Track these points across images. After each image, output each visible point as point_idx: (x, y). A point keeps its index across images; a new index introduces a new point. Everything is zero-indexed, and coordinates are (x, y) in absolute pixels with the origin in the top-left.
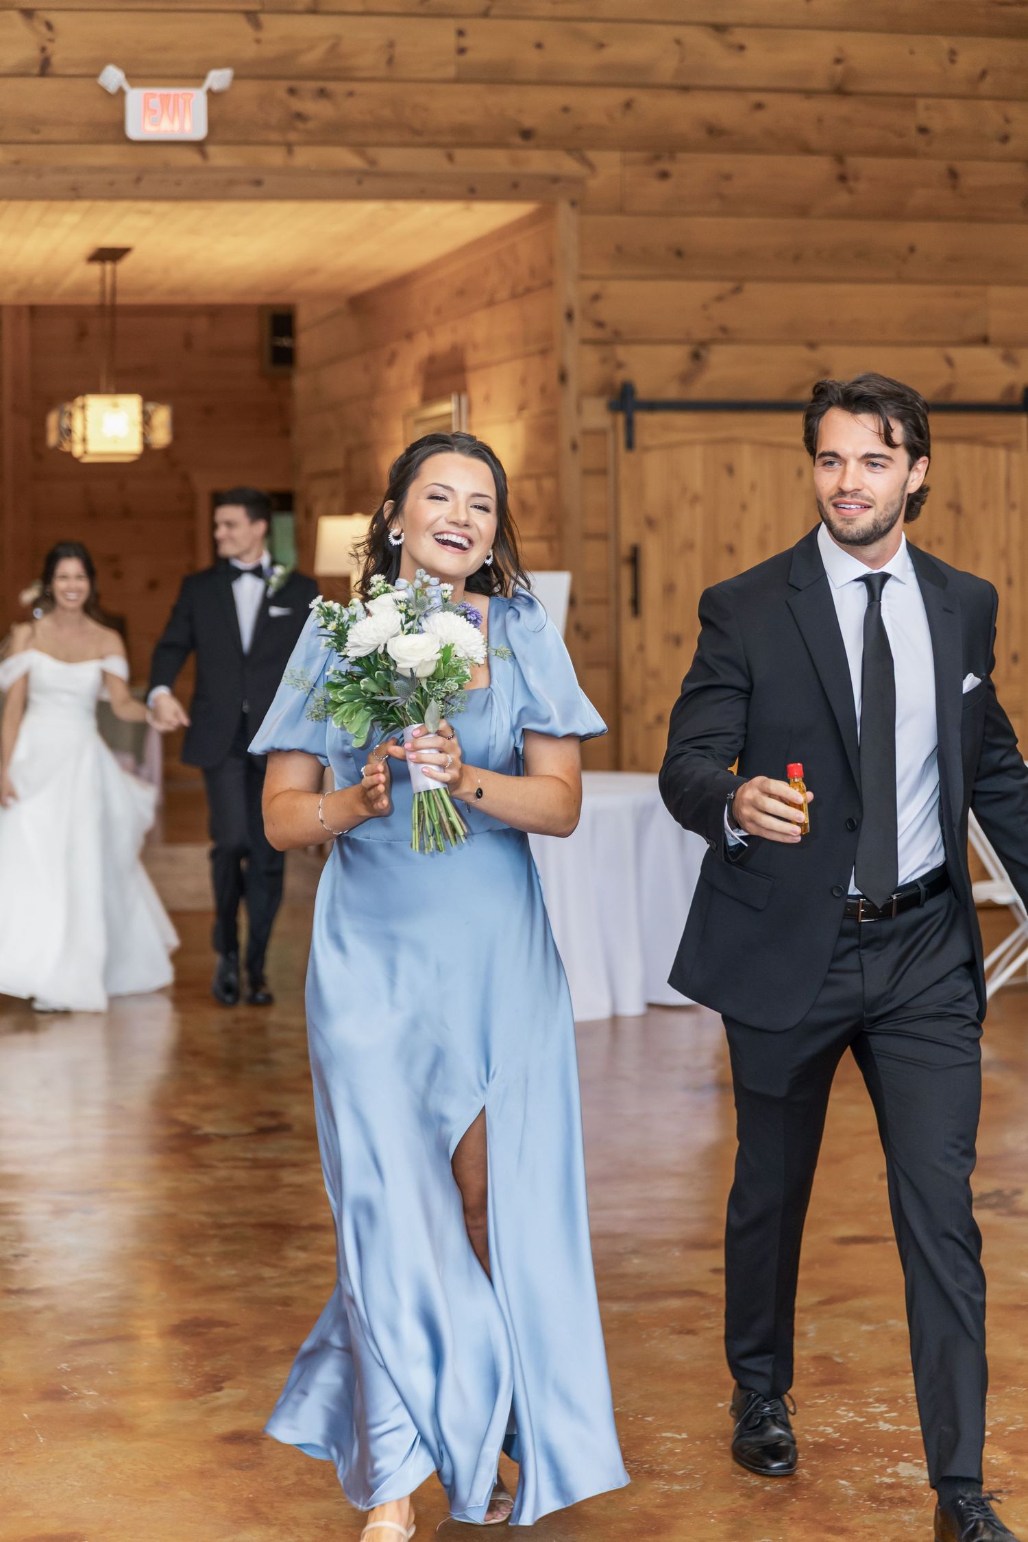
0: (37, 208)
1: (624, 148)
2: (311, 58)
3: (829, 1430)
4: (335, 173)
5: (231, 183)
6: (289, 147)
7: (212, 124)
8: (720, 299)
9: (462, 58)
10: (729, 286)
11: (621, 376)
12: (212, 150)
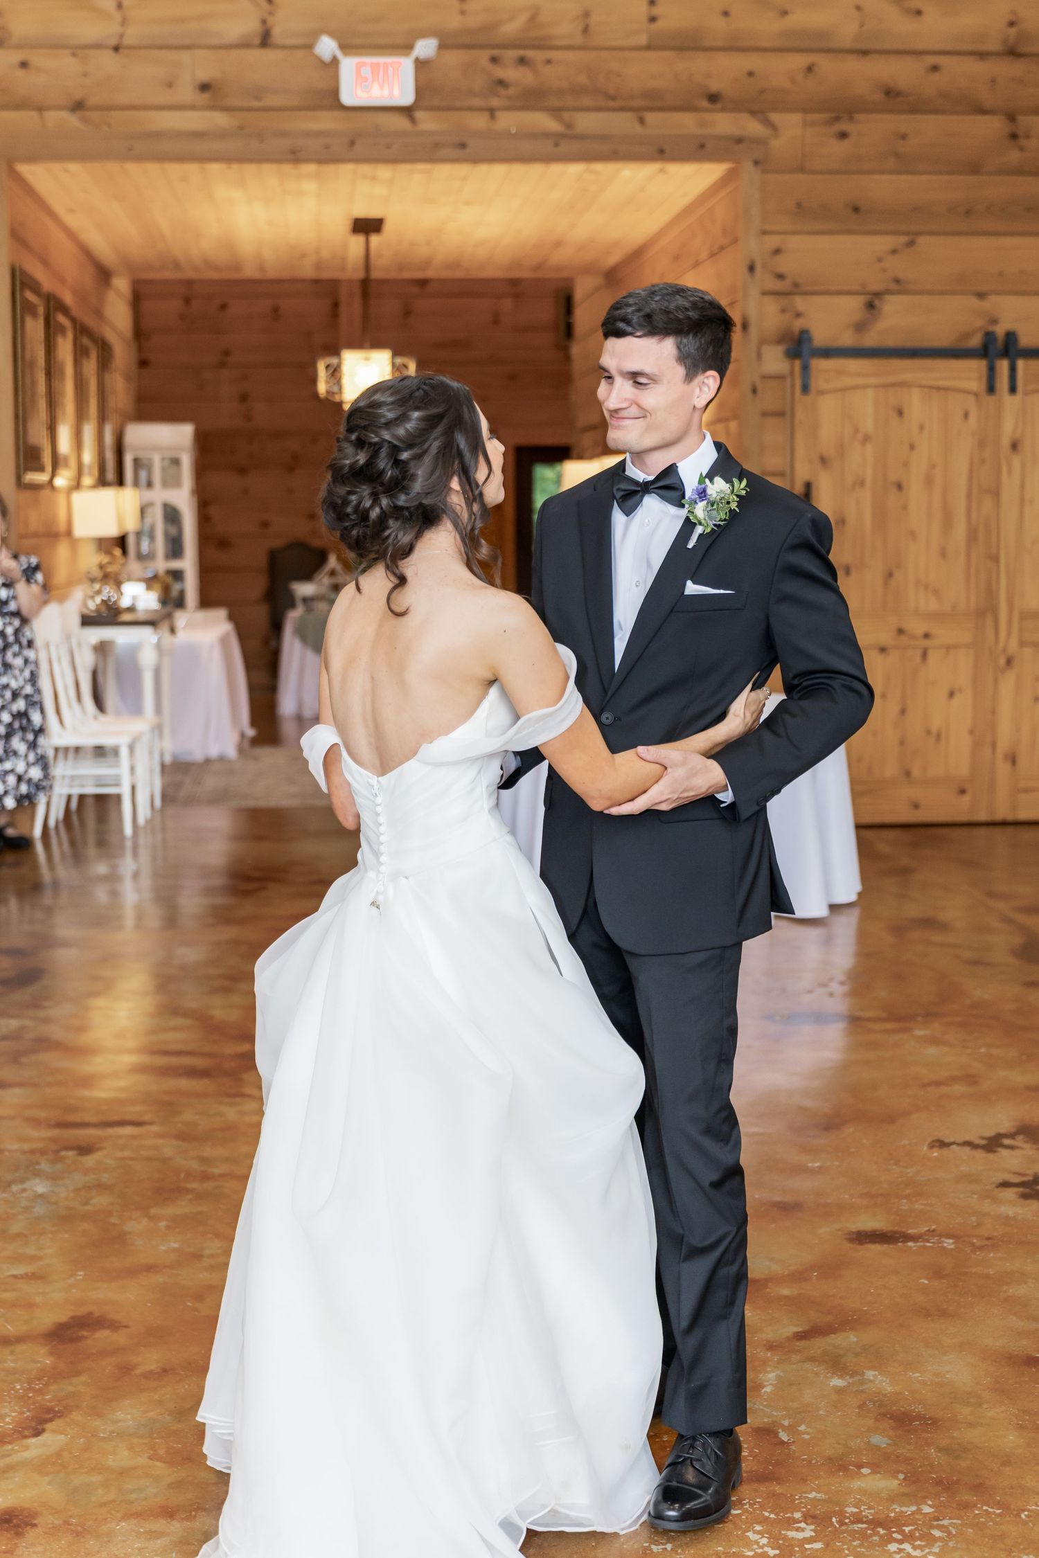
0: (268, 168)
1: (805, 111)
2: (512, 28)
4: (533, 136)
5: (437, 146)
6: (492, 112)
7: (419, 91)
8: (894, 252)
9: (654, 26)
10: (903, 239)
11: (798, 325)
12: (419, 115)
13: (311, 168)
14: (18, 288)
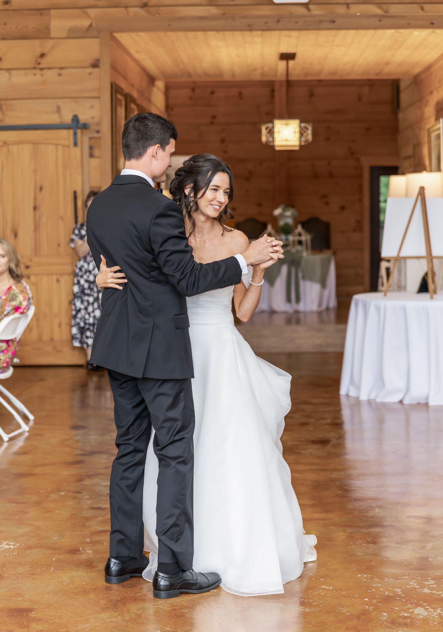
0: (237, 33)
3: (400, 590)
4: (368, 16)
5: (321, 22)
6: (348, 5)
12: (312, 7)
13: (259, 33)
14: (114, 93)
